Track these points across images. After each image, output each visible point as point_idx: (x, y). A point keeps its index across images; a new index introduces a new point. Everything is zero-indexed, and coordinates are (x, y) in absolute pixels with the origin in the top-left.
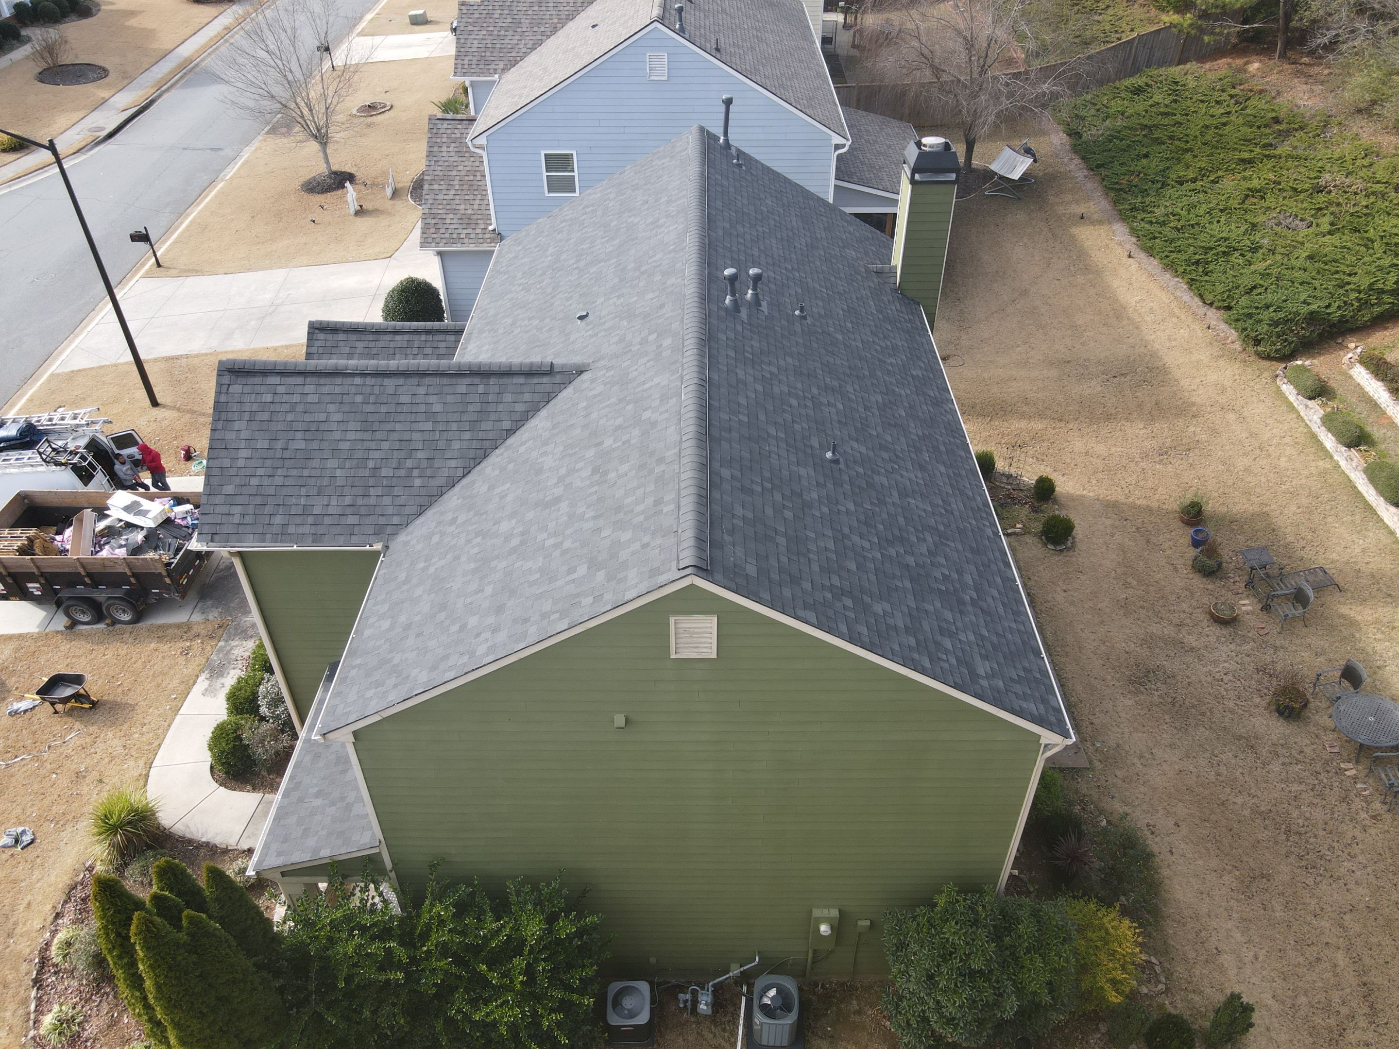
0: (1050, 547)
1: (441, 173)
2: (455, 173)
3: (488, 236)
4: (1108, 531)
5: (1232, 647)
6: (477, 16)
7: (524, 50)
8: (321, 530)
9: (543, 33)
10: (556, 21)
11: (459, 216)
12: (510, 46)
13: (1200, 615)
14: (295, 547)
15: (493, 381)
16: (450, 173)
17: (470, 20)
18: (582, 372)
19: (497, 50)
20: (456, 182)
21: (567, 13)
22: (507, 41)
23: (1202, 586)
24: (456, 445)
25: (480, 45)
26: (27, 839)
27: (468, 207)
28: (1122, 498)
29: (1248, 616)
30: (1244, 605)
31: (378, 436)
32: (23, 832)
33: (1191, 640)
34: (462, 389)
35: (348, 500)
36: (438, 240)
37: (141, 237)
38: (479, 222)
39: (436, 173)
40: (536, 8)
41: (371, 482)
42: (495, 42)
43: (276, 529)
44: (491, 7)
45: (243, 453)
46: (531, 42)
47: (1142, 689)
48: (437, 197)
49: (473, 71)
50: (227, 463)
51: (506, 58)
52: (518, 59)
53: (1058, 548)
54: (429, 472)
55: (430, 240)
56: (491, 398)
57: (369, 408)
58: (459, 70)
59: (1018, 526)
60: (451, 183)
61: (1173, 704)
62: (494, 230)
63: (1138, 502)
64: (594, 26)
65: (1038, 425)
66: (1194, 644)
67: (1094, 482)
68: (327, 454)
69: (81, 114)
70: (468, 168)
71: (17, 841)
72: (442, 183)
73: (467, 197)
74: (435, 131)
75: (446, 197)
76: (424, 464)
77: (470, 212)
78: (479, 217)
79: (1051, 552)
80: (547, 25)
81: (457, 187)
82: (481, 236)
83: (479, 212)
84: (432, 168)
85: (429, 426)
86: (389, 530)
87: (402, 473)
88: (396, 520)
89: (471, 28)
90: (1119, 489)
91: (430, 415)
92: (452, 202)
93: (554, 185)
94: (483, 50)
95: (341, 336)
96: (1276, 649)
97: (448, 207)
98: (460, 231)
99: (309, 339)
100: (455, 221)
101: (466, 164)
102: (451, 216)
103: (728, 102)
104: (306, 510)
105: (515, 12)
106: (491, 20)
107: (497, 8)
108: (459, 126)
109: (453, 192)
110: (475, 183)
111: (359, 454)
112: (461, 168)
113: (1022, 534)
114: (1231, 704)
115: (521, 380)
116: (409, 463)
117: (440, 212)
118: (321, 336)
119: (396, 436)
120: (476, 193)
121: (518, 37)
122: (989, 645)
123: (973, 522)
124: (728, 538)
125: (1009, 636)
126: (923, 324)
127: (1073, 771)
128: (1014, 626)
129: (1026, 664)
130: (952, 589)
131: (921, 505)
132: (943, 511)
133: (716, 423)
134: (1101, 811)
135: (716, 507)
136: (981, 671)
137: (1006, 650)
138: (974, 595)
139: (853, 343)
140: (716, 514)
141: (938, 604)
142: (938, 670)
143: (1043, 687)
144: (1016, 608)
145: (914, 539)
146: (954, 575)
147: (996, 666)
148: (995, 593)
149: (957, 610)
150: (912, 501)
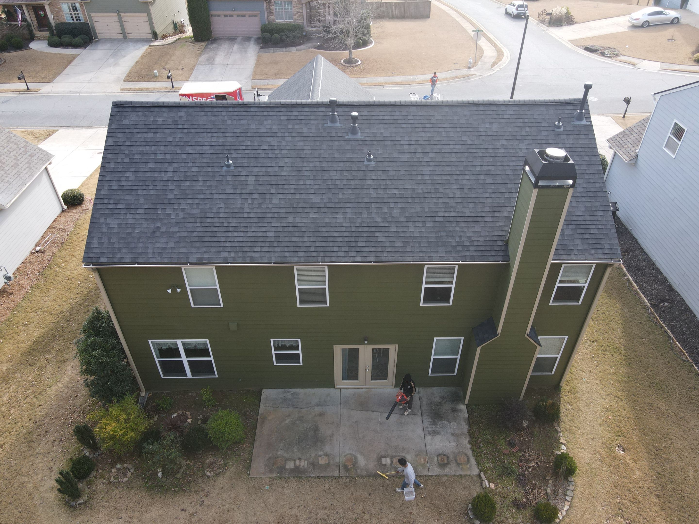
0: (470, 506)
53: (470, 512)
59: (492, 485)
79: (464, 506)
93: (669, 144)
113: (481, 486)
122: (129, 230)
123: (228, 245)
124: (140, 114)
125: (141, 245)
126: (473, 258)
127: (248, 467)
128: (150, 250)
129: (124, 250)
130: (161, 217)
131: (221, 211)
132: (226, 225)
133: (215, 110)
134: (217, 475)
135: (157, 110)
136: (108, 221)
137: (130, 240)
138: (163, 230)
139: (371, 191)
140: (152, 110)
141: (146, 207)
142: (101, 197)
143: (111, 256)
144: (164, 255)
145: (189, 201)
146: (173, 221)
147: (116, 230)
148: (171, 245)
149: (147, 216)
150: (222, 206)
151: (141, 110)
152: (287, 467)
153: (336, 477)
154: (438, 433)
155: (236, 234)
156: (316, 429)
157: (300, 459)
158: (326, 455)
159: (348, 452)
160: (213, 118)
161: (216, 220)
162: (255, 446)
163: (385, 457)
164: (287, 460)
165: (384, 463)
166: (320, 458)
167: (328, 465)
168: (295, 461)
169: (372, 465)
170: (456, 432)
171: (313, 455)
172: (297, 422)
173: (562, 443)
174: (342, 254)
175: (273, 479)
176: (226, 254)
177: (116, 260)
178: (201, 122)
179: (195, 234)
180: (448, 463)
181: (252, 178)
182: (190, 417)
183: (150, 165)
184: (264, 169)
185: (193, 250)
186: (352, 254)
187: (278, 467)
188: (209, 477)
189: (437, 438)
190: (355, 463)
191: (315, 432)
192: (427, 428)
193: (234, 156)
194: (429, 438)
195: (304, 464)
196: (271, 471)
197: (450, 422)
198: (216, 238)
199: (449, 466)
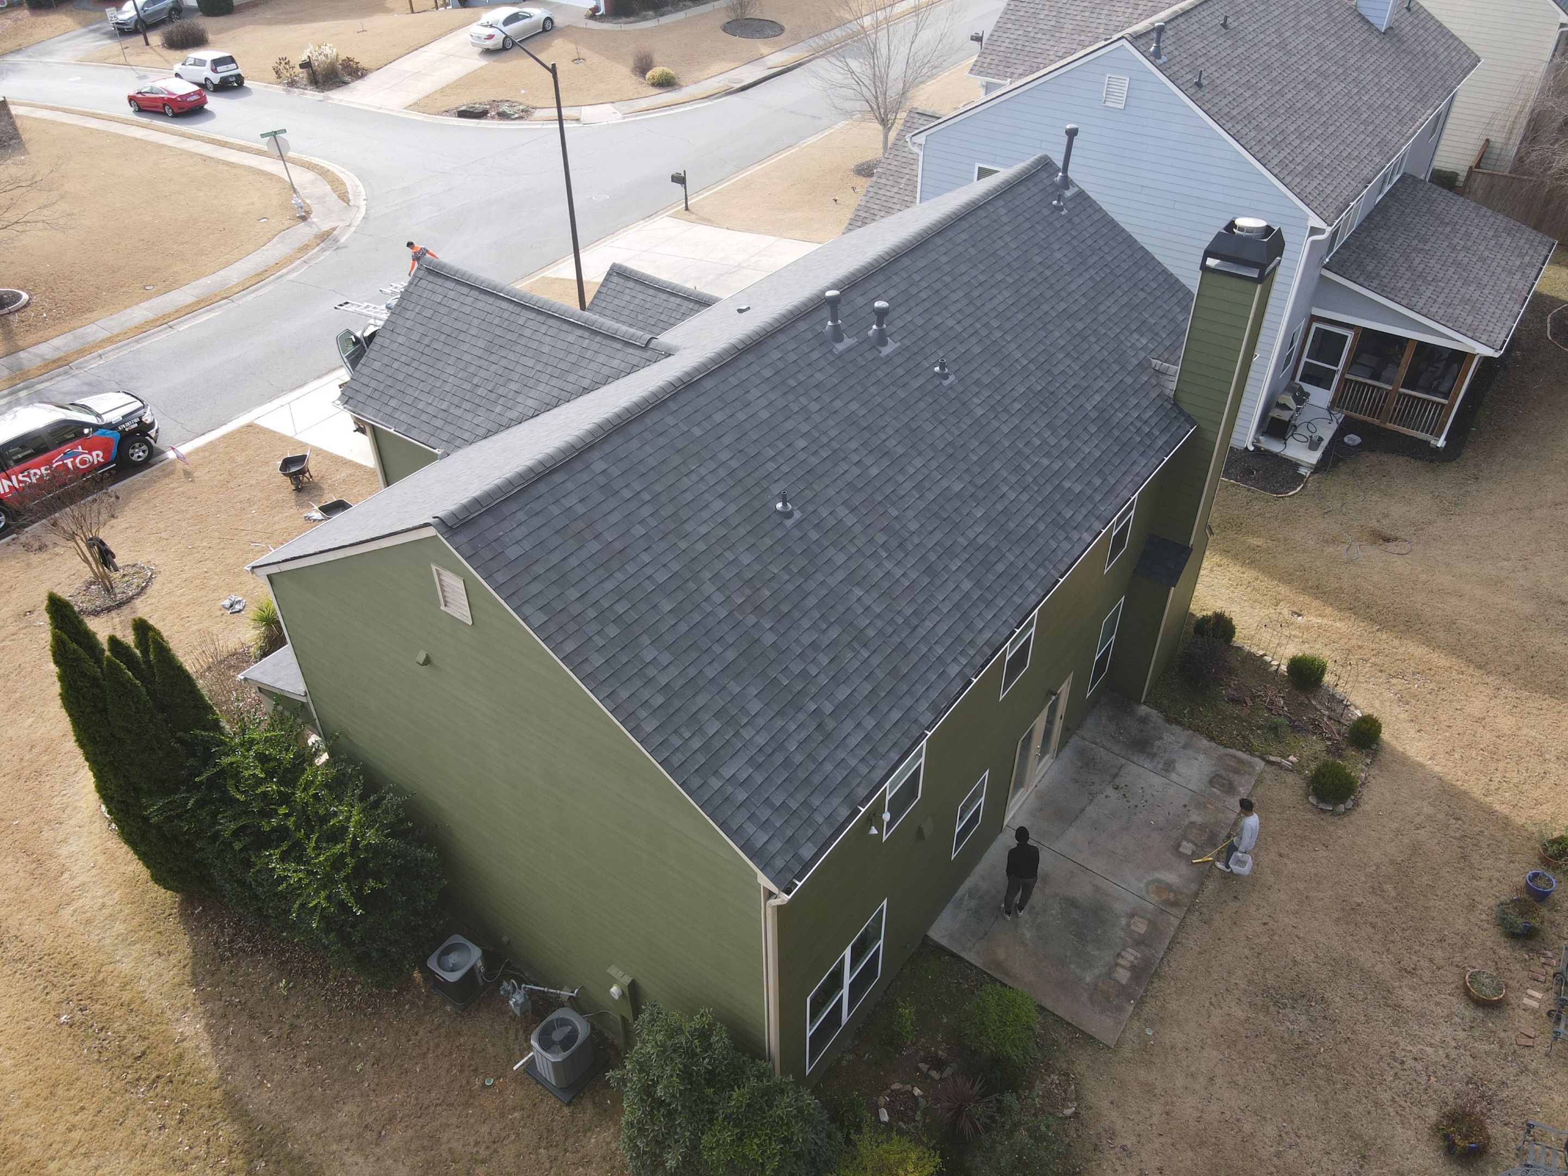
0: (1312, 800)
2: (907, 171)
4: (1418, 820)
5: (1461, 1035)
6: (1022, 13)
7: (1052, 58)
8: (415, 422)
12: (1039, 51)
13: (1450, 975)
14: (392, 431)
15: (598, 339)
17: (1013, 17)
18: (670, 355)
19: (1025, 53)
20: (904, 181)
21: (1117, 24)
22: (1039, 45)
23: (1489, 944)
24: (541, 387)
25: (1010, 46)
26: (238, 607)
28: (1477, 793)
29: (1521, 1012)
30: (1531, 997)
31: (493, 358)
32: (239, 602)
33: (1408, 997)
34: (571, 338)
35: (445, 405)
37: (679, 179)
39: (890, 167)
40: (1087, 14)
41: (468, 396)
42: (1027, 44)
43: (388, 410)
44: (1040, 6)
45: (401, 339)
46: (1064, 50)
47: (1272, 1009)
48: (880, 192)
49: (990, 71)
51: (1029, 63)
52: (1042, 66)
53: (1321, 806)
54: (510, 404)
56: (589, 354)
57: (500, 331)
58: (977, 68)
59: (1292, 758)
61: (1298, 1048)
63: (1497, 807)
65: (1440, 660)
66: (1408, 1003)
67: (1457, 756)
68: (451, 361)
69: (733, 65)
71: (231, 606)
72: (891, 178)
74: (909, 124)
76: (511, 395)
79: (1308, 806)
80: (1090, 34)
85: (531, 363)
86: (458, 442)
87: (492, 397)
88: (466, 436)
89: (1009, 26)
90: (1485, 780)
91: (538, 353)
94: (1010, 50)
95: (631, 284)
96: (1524, 1070)
99: (606, 280)
103: (1072, 134)
104: (414, 403)
105: (1062, 15)
106: (1034, 20)
107: (1046, 7)
109: (896, 190)
111: (472, 369)
113: (1287, 770)
114: (1385, 1097)
115: (618, 346)
116: (501, 391)
118: (616, 279)
119: (505, 363)
121: (1052, 43)
122: (779, 758)
123: (940, 650)
124: (521, 516)
125: (829, 767)
126: (1169, 445)
127: (1089, 1039)
128: (853, 762)
129: (816, 801)
130: (799, 688)
131: (868, 601)
132: (900, 620)
133: (648, 421)
134: (1079, 1098)
135: (542, 488)
136: (727, 772)
137: (802, 775)
138: (829, 708)
139: (995, 424)
140: (534, 492)
141: (753, 691)
142: (658, 739)
143: (810, 832)
144: (882, 750)
145: (806, 624)
146: (823, 680)
147: (759, 779)
148: (870, 723)
149: (776, 708)
150: (858, 592)
151: (513, 506)
152: (1124, 982)
153: (1182, 926)
154: (1173, 761)
155: (929, 624)
156: (1071, 903)
157: (1119, 955)
158: (1132, 916)
159: (1142, 885)
160: (663, 441)
161: (880, 623)
162: (1050, 1009)
163: (1179, 845)
164: (1110, 973)
165: (1189, 852)
166: (1133, 927)
167: (1152, 924)
168: (1117, 965)
169: (1184, 869)
170: (1183, 742)
171: (1121, 934)
172: (1039, 920)
173: (1262, 656)
174: (1066, 546)
175: (1136, 1014)
176: (954, 670)
177: (828, 832)
178: (652, 462)
179: (880, 674)
180: (1230, 783)
181: (842, 512)
182: (908, 1087)
183: (667, 606)
184: (840, 484)
185: (908, 702)
186: (1075, 535)
187: (1118, 996)
188: (1076, 1115)
189: (1181, 767)
190: (1169, 888)
191: (1077, 907)
192: (1156, 767)
193: (777, 489)
194: (1174, 776)
195: (1131, 955)
196: (1120, 1009)
197: (1161, 738)
198: (913, 653)
199: (1236, 783)
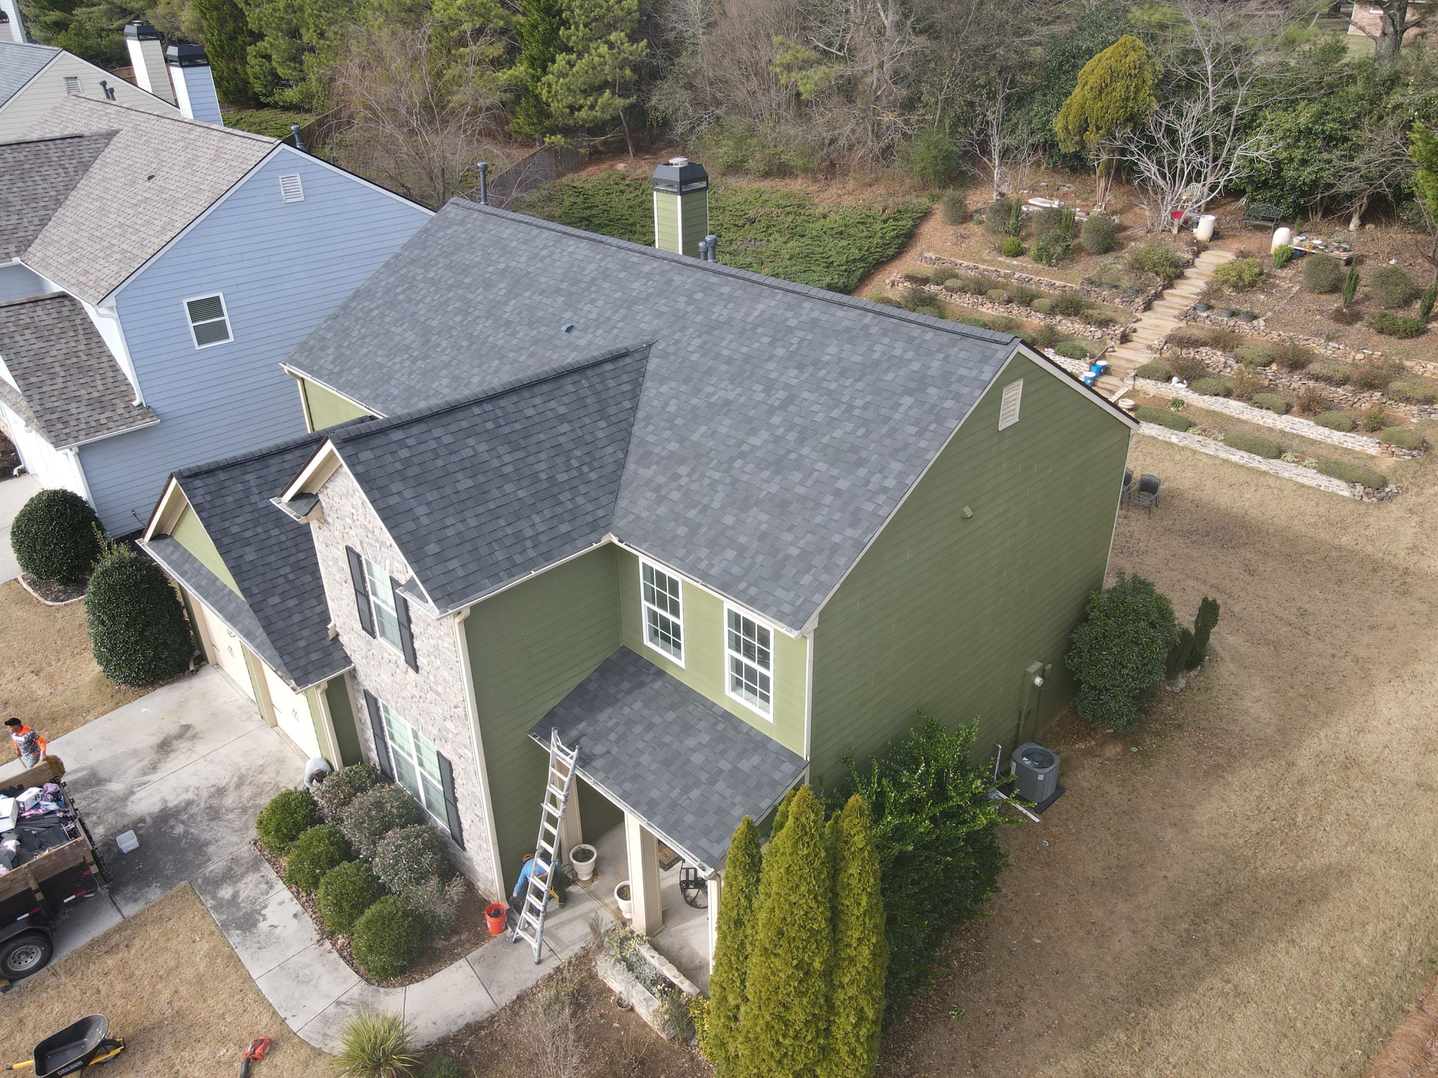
1: (31, 364)
2: (49, 360)
3: (135, 413)
7: (32, 228)
8: (544, 548)
9: (45, 208)
10: (54, 193)
11: (85, 403)
12: (10, 227)
14: (534, 573)
15: (589, 373)
16: (42, 362)
18: (650, 345)
20: (58, 369)
22: (4, 223)
24: (600, 434)
27: (90, 390)
31: (532, 449)
34: (570, 388)
35: (547, 514)
36: (74, 434)
38: (114, 401)
41: (555, 490)
43: (504, 565)
45: (420, 511)
46: (36, 219)
48: (43, 390)
50: (411, 526)
51: (14, 240)
52: (30, 237)
54: (596, 464)
55: (63, 437)
56: (599, 388)
57: (507, 430)
60: (52, 371)
62: (141, 404)
64: (150, 178)
68: (498, 482)
70: (65, 351)
72: (39, 373)
73: (82, 381)
75: (53, 387)
76: (587, 459)
77: (96, 394)
78: (111, 397)
81: (62, 374)
82: (127, 415)
83: (108, 392)
84: (15, 361)
85: (566, 427)
86: (601, 523)
87: (574, 473)
88: (600, 513)
91: (562, 418)
92: (65, 391)
93: (204, 335)
97: (64, 397)
98: (97, 417)
100: (83, 409)
101: (58, 347)
102: (74, 405)
104: (519, 536)
108: (22, 311)
109: (60, 380)
110: (83, 364)
111: (527, 472)
112: (54, 353)
115: (611, 366)
116: (574, 463)
117: (56, 404)
119: (546, 445)
120: (91, 374)
121: (16, 217)
